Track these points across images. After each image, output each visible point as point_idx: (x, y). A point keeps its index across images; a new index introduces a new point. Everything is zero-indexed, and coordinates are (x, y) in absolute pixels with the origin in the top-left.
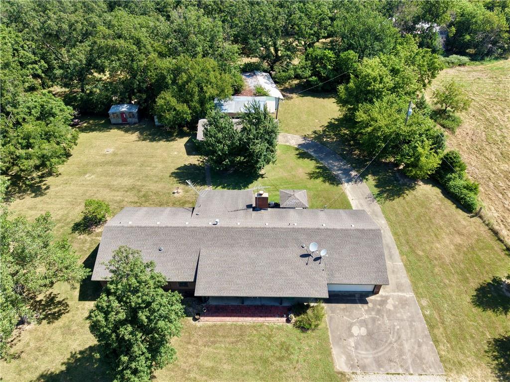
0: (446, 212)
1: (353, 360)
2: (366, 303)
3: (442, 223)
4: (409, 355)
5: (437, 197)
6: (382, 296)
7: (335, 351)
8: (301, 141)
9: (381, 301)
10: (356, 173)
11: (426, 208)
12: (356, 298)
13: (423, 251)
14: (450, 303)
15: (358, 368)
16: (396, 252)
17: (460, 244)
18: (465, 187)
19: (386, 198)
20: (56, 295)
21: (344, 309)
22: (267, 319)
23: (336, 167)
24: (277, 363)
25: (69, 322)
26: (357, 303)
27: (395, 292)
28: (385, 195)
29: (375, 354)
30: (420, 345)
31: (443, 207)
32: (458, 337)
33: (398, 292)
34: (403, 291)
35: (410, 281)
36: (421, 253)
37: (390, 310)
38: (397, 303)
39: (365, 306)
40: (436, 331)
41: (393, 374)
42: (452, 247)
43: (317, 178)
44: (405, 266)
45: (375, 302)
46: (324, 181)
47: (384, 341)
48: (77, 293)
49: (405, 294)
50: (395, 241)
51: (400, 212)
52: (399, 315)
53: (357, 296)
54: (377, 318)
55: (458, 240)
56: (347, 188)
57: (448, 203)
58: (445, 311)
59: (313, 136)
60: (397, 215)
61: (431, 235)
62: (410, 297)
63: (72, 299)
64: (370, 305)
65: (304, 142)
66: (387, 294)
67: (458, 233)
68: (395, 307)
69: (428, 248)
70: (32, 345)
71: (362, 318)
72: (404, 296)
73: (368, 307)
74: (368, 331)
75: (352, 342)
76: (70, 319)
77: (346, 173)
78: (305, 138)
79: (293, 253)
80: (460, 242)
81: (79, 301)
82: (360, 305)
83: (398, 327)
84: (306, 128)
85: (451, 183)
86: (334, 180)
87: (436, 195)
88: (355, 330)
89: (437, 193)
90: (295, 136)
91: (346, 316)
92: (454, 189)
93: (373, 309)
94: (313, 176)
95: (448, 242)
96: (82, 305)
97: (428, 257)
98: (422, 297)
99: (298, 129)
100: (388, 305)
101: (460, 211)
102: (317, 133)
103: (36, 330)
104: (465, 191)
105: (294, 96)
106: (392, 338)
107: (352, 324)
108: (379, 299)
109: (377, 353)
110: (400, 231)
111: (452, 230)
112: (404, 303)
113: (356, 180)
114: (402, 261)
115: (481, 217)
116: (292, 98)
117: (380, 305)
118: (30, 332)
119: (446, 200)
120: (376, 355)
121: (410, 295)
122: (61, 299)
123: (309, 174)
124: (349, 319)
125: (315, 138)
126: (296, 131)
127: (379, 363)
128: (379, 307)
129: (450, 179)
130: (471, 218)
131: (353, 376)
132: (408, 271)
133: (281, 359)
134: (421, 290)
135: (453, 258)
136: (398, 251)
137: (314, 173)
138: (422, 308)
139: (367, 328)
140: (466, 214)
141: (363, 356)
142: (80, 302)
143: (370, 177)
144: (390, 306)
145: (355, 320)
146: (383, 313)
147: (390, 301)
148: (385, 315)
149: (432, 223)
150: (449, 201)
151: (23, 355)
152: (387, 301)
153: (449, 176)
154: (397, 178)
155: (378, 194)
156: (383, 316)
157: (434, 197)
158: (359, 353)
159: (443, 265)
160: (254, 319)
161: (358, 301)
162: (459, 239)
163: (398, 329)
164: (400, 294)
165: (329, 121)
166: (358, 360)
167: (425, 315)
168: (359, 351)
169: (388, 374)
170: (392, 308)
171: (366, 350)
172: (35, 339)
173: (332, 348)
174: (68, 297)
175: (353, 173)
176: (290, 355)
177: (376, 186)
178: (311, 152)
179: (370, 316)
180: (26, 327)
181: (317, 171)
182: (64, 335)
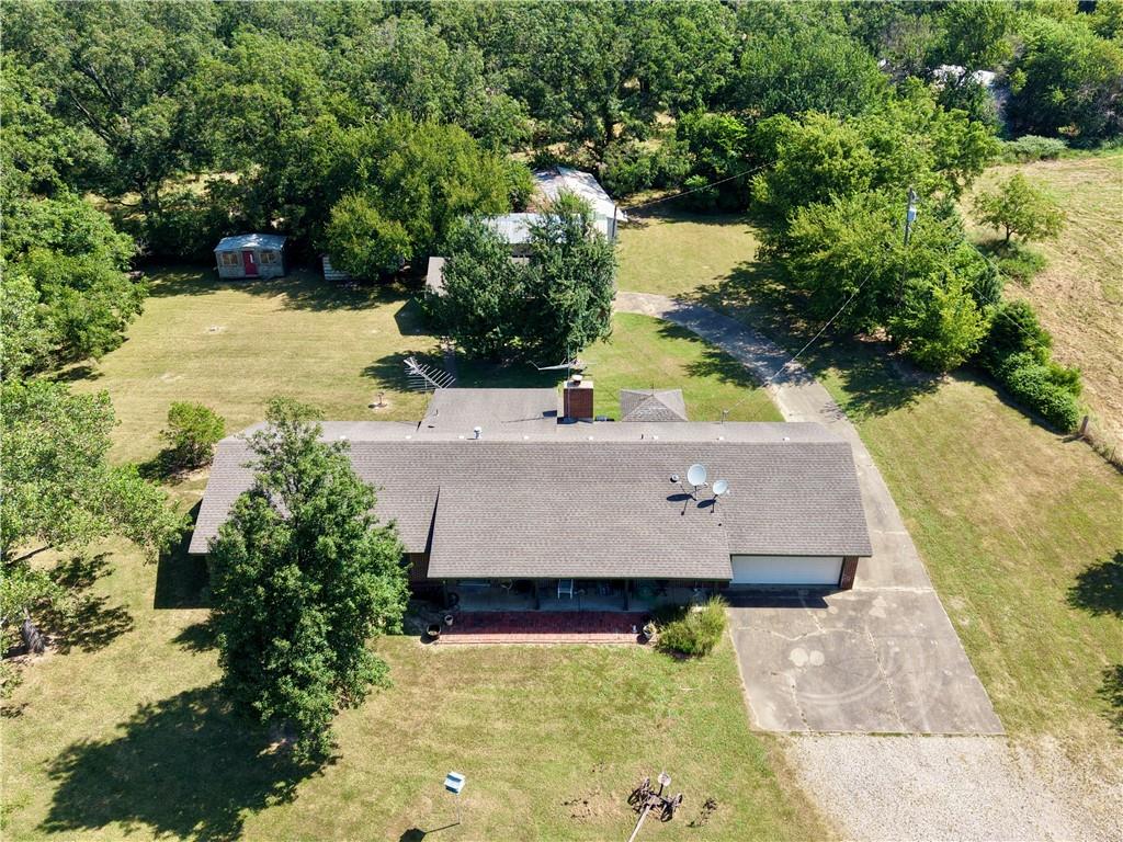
0: (1008, 433)
1: (793, 710)
2: (825, 606)
3: (997, 455)
4: (921, 700)
5: (988, 405)
6: (859, 593)
7: (751, 695)
8: (670, 306)
9: (858, 602)
10: (798, 365)
11: (962, 427)
12: (799, 597)
13: (955, 508)
14: (1017, 603)
15: (805, 724)
16: (892, 511)
17: (1039, 493)
18: (1048, 380)
19: (869, 412)
20: (100, 599)
21: (771, 618)
22: (594, 636)
23: (751, 354)
24: (619, 717)
25: (133, 648)
26: (801, 606)
27: (889, 585)
28: (867, 405)
29: (844, 698)
30: (946, 682)
31: (1000, 423)
32: (1035, 664)
33: (897, 585)
34: (909, 583)
35: (924, 563)
36: (950, 513)
37: (877, 618)
38: (895, 605)
39: (822, 613)
40: (984, 656)
41: (885, 735)
42: (1021, 499)
43: (706, 374)
44: (913, 536)
45: (843, 605)
46: (723, 381)
47: (865, 674)
48: (150, 595)
49: (913, 589)
50: (892, 491)
51: (901, 437)
52: (898, 627)
53: (801, 593)
54: (847, 633)
55: (1035, 484)
56: (779, 394)
57: (1013, 415)
58: (1006, 619)
59: (698, 296)
60: (894, 442)
61: (972, 478)
62: (924, 594)
63: (139, 605)
64: (832, 609)
65: (676, 308)
66: (871, 589)
67: (1037, 473)
68: (889, 612)
69: (966, 502)
70: (48, 691)
71: (815, 634)
72: (913, 593)
73: (829, 614)
74: (826, 657)
75: (790, 678)
76: (136, 642)
77: (776, 364)
78: (678, 299)
79: (653, 493)
80: (1040, 489)
81: (155, 608)
82: (808, 611)
83: (897, 649)
84: (680, 281)
85: (1018, 373)
86: (748, 379)
87: (983, 402)
88: (798, 656)
89: (985, 397)
90: (654, 296)
91: (777, 630)
92: (1024, 384)
93: (839, 617)
94: (695, 370)
95: (1011, 489)
96: (162, 616)
97: (966, 520)
98: (953, 594)
99: (662, 282)
100: (874, 609)
101: (1041, 431)
102: (707, 291)
103: (55, 664)
104: (1048, 386)
105: (652, 221)
106: (882, 670)
107: (789, 647)
108: (853, 598)
109: (849, 696)
110: (902, 473)
111: (1022, 466)
112: (909, 605)
113: (797, 378)
114: (907, 527)
115: (1088, 440)
116: (646, 225)
117: (855, 610)
118: (42, 668)
119: (1008, 409)
120: (847, 701)
121: (924, 590)
122: (113, 607)
123: (689, 367)
124: (783, 637)
125: (704, 299)
126: (658, 287)
127: (853, 716)
128: (852, 613)
129: (1014, 366)
130: (1065, 442)
131: (793, 739)
132: (920, 545)
133: (625, 710)
134: (949, 581)
135: (1023, 519)
136: (897, 510)
137: (699, 365)
138: (952, 614)
139: (825, 652)
140: (1054, 436)
141: (816, 702)
142: (158, 611)
143: (832, 372)
144: (878, 610)
145: (797, 639)
146: (862, 625)
147: (879, 602)
148: (866, 628)
149: (977, 456)
150: (1015, 413)
151: (26, 710)
152: (870, 602)
153: (1012, 358)
154: (896, 371)
155: (850, 404)
156: (863, 629)
157: (979, 404)
158: (808, 698)
159: (1000, 533)
160: (564, 637)
161: (804, 603)
162: (1038, 484)
163: (896, 653)
164: (902, 588)
165: (735, 266)
166: (804, 711)
167: (958, 628)
168: (808, 695)
169: (873, 734)
170: (882, 615)
171: (824, 691)
172: (53, 680)
173: (744, 690)
174: (130, 603)
175: (793, 366)
176: (647, 702)
177: (846, 389)
178: (692, 326)
179: (833, 629)
180: (32, 658)
181: (708, 361)
182: (121, 671)
